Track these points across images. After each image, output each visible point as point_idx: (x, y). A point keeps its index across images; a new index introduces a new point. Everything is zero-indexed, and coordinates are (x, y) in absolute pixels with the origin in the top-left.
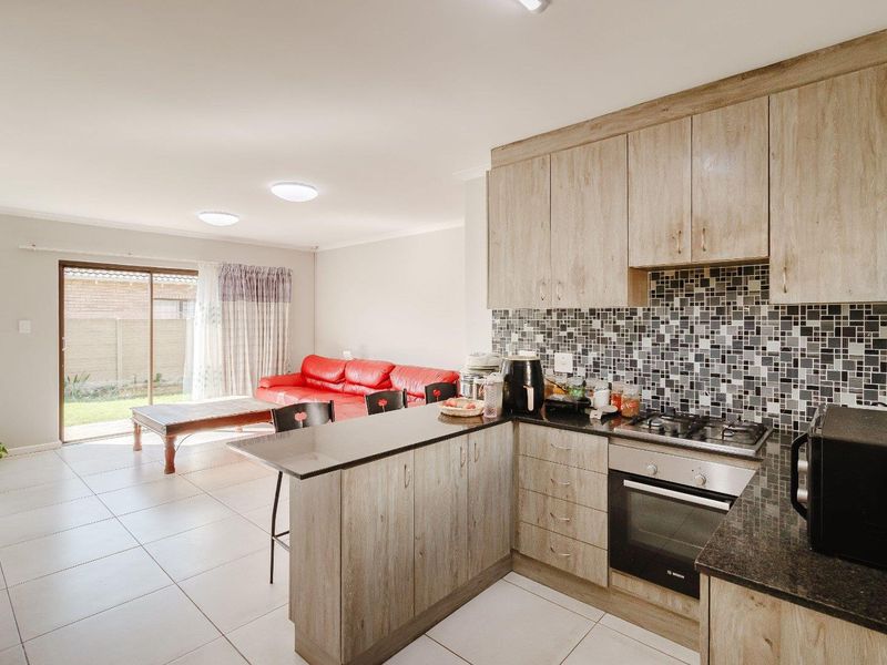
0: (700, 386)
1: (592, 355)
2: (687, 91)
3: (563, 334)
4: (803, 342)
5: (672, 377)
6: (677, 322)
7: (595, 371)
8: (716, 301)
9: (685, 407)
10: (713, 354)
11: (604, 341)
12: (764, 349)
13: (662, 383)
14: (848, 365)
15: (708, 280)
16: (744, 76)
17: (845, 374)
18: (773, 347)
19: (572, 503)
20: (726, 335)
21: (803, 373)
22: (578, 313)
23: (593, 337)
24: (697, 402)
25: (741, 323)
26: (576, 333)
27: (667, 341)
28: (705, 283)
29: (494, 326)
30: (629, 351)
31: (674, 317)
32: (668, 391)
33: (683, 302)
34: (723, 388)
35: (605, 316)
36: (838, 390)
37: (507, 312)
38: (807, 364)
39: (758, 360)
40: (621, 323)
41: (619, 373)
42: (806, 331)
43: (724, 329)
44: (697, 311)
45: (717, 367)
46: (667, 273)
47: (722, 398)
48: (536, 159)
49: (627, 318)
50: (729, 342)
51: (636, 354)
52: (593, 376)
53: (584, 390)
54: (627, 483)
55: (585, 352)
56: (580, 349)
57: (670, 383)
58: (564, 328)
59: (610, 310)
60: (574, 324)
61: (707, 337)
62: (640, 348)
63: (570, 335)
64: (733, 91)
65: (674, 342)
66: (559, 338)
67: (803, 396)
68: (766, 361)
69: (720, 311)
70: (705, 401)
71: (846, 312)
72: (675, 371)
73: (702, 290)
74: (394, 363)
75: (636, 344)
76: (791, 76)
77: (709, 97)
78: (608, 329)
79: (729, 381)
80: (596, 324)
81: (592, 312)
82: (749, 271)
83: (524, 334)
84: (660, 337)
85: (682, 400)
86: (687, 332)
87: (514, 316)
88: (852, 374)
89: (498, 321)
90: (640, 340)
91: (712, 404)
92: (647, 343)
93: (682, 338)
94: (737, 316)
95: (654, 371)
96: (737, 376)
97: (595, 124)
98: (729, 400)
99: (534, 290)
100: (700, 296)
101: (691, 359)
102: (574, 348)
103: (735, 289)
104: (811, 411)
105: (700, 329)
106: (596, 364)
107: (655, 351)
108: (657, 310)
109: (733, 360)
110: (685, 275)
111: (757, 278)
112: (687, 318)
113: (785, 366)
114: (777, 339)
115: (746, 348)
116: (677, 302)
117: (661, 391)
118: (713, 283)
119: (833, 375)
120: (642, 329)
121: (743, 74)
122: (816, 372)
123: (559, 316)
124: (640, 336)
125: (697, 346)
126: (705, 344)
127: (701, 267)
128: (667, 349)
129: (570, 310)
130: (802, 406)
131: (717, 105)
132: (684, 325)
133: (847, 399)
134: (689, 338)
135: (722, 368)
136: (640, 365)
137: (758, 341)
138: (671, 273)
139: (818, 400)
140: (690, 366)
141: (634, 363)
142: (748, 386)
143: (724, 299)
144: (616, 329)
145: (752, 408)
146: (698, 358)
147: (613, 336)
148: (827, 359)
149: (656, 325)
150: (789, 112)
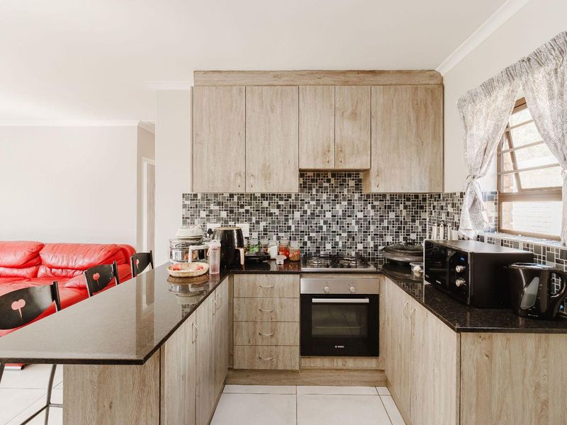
0: (326, 239)
1: (263, 224)
2: (331, 71)
3: (242, 210)
4: (372, 213)
5: (311, 235)
6: (314, 203)
7: (264, 234)
8: (334, 191)
9: (318, 251)
10: (333, 220)
11: (271, 214)
12: (356, 216)
13: (306, 238)
14: (389, 223)
15: (330, 179)
16: (359, 72)
17: (388, 227)
18: (360, 215)
19: (274, 322)
20: (339, 209)
21: (372, 228)
22: (253, 196)
23: (263, 212)
24: (325, 248)
25: (346, 203)
26: (251, 210)
27: (309, 213)
28: (329, 181)
29: (184, 206)
30: (287, 220)
31: (313, 199)
32: (309, 244)
33: (317, 191)
34: (337, 238)
35: (271, 199)
36: (385, 235)
37: (196, 195)
38: (374, 223)
39: (353, 222)
40: (281, 203)
41: (280, 234)
42: (373, 207)
43: (338, 206)
44: (325, 196)
45: (335, 227)
46: (309, 174)
47: (337, 244)
48: (234, 88)
49: (285, 200)
50: (340, 213)
51: (290, 221)
52: (263, 238)
53: (259, 247)
54: (314, 300)
55: (258, 222)
56: (254, 221)
57: (310, 238)
58: (242, 207)
59: (275, 195)
60: (250, 204)
61: (330, 211)
62: (293, 219)
63: (247, 211)
64: (353, 78)
65: (312, 214)
66: (239, 214)
67: (373, 239)
68: (357, 223)
69: (336, 196)
70: (329, 246)
71: (388, 198)
72: (313, 231)
73: (327, 185)
74: (43, 242)
75: (290, 216)
76: (380, 79)
77: (342, 78)
78: (273, 207)
79: (340, 235)
80: (266, 204)
81: (263, 196)
82: (350, 176)
83: (211, 212)
84: (305, 212)
85: (317, 248)
86: (319, 208)
87: (203, 199)
88: (390, 226)
89: (188, 202)
90: (293, 213)
91: (332, 248)
92: (297, 215)
93: (317, 211)
94: (344, 199)
95: (301, 232)
96: (344, 231)
97: (277, 75)
98: (340, 245)
99: (232, 179)
100: (326, 188)
101: (322, 224)
102: (250, 220)
103: (343, 185)
104: (376, 246)
105: (326, 207)
106: (265, 230)
107: (302, 220)
108: (302, 195)
109: (342, 223)
110: (318, 175)
111: (353, 180)
112: (319, 200)
113: (365, 224)
114: (361, 211)
115: (348, 216)
116: (314, 191)
117: (305, 243)
118: (333, 181)
119: (384, 228)
120: (295, 207)
121: (358, 71)
122: (377, 227)
123: (239, 199)
124: (293, 211)
125: (325, 216)
126: (329, 215)
127: (326, 171)
128: (309, 218)
129: (247, 195)
130: (372, 245)
131: (346, 83)
132: (318, 204)
133: (389, 239)
134: (320, 212)
135: (337, 227)
136: (293, 229)
137: (353, 212)
138: (311, 174)
139: (378, 241)
140: (321, 228)
141: (289, 228)
142: (349, 236)
143: (338, 190)
144: (278, 207)
145: (351, 248)
146: (325, 223)
147: (276, 211)
148: (382, 221)
149: (302, 205)
150: (380, 97)
